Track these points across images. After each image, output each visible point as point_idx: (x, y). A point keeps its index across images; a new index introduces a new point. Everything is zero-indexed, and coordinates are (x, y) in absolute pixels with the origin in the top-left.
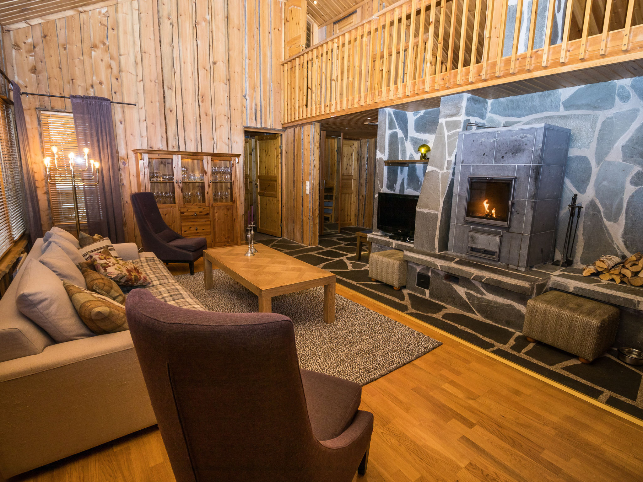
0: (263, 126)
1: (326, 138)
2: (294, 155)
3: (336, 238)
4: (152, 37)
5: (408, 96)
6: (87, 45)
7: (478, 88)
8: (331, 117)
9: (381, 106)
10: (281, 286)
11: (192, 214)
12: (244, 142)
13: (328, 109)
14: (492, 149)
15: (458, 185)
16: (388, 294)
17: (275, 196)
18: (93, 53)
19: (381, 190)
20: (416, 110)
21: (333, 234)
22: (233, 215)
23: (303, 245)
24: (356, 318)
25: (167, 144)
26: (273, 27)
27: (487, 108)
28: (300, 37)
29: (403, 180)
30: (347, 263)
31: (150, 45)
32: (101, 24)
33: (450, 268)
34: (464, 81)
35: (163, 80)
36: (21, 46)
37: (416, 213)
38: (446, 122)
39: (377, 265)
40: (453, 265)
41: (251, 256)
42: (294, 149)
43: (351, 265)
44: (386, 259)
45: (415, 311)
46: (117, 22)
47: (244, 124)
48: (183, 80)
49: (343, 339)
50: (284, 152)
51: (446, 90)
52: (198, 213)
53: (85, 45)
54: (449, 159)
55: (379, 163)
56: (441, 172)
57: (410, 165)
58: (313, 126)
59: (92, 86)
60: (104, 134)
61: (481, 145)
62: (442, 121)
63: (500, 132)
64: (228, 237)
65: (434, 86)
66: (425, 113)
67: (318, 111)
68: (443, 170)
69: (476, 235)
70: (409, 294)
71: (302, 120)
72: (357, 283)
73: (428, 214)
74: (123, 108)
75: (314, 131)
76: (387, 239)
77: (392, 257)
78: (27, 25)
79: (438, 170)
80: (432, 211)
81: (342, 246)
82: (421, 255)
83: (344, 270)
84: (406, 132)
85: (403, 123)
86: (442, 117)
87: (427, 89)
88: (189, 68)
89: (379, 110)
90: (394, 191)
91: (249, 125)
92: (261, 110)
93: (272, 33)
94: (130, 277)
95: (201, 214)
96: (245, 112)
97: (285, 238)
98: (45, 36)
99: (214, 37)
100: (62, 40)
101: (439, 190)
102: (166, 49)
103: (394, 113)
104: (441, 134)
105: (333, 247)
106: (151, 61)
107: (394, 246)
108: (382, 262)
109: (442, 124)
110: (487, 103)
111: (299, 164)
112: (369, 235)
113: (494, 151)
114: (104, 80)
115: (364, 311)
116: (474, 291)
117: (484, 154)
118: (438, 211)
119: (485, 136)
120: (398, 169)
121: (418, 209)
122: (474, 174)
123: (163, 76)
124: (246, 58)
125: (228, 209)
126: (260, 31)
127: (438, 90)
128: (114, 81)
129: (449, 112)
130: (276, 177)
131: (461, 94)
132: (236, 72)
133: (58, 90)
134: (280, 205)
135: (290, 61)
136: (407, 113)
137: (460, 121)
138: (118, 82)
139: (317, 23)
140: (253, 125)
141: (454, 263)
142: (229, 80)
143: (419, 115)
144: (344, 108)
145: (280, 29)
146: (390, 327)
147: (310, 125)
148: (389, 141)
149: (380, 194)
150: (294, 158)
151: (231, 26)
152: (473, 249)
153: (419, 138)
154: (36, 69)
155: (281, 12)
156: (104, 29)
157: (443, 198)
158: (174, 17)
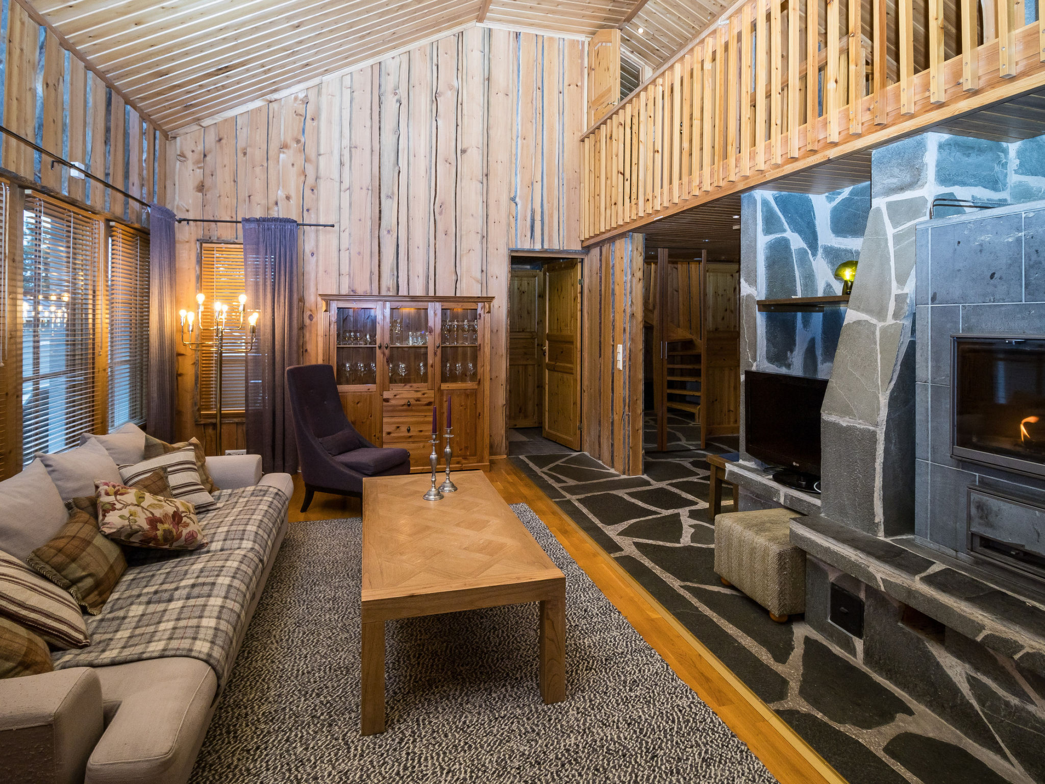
0: (546, 247)
1: (669, 262)
2: (601, 295)
3: (691, 460)
4: (368, 124)
5: (794, 159)
6: (274, 146)
7: (957, 113)
8: (655, 219)
9: (741, 187)
10: (412, 596)
11: (402, 402)
12: (510, 276)
13: (650, 204)
14: (1015, 261)
15: (927, 359)
16: (748, 632)
17: (570, 372)
18: (282, 156)
19: (752, 366)
20: (833, 189)
21: (690, 450)
22: (476, 408)
23: (612, 471)
24: (626, 701)
25: (379, 284)
26: (566, 83)
27: (1006, 163)
28: (609, 90)
29: (812, 342)
30: (685, 526)
31: (363, 136)
32: (297, 115)
33: (910, 592)
34: (919, 103)
35: (380, 186)
36: (187, 156)
37: (822, 425)
38: (890, 205)
39: (729, 546)
40: (917, 584)
41: (435, 500)
42: (601, 285)
43: (693, 530)
44: (749, 535)
45: (804, 707)
46: (318, 110)
47: (510, 245)
48: (411, 182)
49: (554, 769)
50: (586, 291)
51: (877, 131)
52: (413, 402)
53: (272, 146)
54: (900, 292)
55: (747, 306)
56: (880, 325)
57: (827, 308)
58: (628, 240)
59: (276, 204)
60: (282, 272)
61: (981, 251)
62: (879, 203)
63: (1031, 215)
64: (466, 448)
65: (848, 129)
66: (851, 193)
67: (634, 212)
68: (884, 320)
69: (994, 503)
70: (807, 640)
71: (610, 230)
72: (682, 584)
73: (849, 429)
74: (317, 231)
75: (630, 249)
76: (767, 480)
77: (765, 531)
78: (200, 127)
79: (873, 321)
80: (860, 424)
81: (694, 479)
82: (831, 540)
83: (668, 544)
84: (811, 238)
85: (801, 217)
86: (877, 195)
87: (835, 138)
88: (421, 164)
89: (742, 196)
90: (789, 366)
91: (519, 247)
92: (542, 220)
93: (566, 91)
94: (152, 534)
95: (418, 402)
96: (513, 225)
97: (586, 453)
98: (220, 140)
99: (465, 112)
100: (241, 144)
101: (875, 369)
102: (388, 139)
103: (776, 199)
104: (877, 233)
105: (674, 481)
106: (363, 158)
107: (782, 501)
108: (740, 541)
109: (878, 210)
110: (1005, 151)
111: (607, 313)
112: (729, 467)
113: (1020, 267)
114: (293, 194)
115: (660, 680)
116: (995, 679)
117: (992, 276)
118: (877, 425)
119: (989, 228)
120: (795, 317)
121: (827, 416)
122: (969, 329)
123: (380, 179)
124: (518, 137)
125: (467, 396)
126: (543, 91)
127: (859, 136)
128: (308, 192)
129: (895, 180)
130: (572, 336)
131: (918, 137)
132: (499, 161)
133: (229, 213)
134: (579, 388)
135: (593, 132)
136: (811, 196)
137: (923, 198)
138: (313, 194)
139: (649, 66)
140: (527, 246)
141: (922, 579)
142: (487, 175)
143: (839, 198)
144: (676, 200)
145: (579, 84)
146: (706, 752)
147: (624, 239)
148: (768, 259)
149: (749, 374)
150: (601, 300)
151: (493, 91)
152: (989, 544)
153: (843, 247)
154: (203, 186)
155: (582, 58)
156: (300, 121)
157: (888, 392)
158: (403, 92)
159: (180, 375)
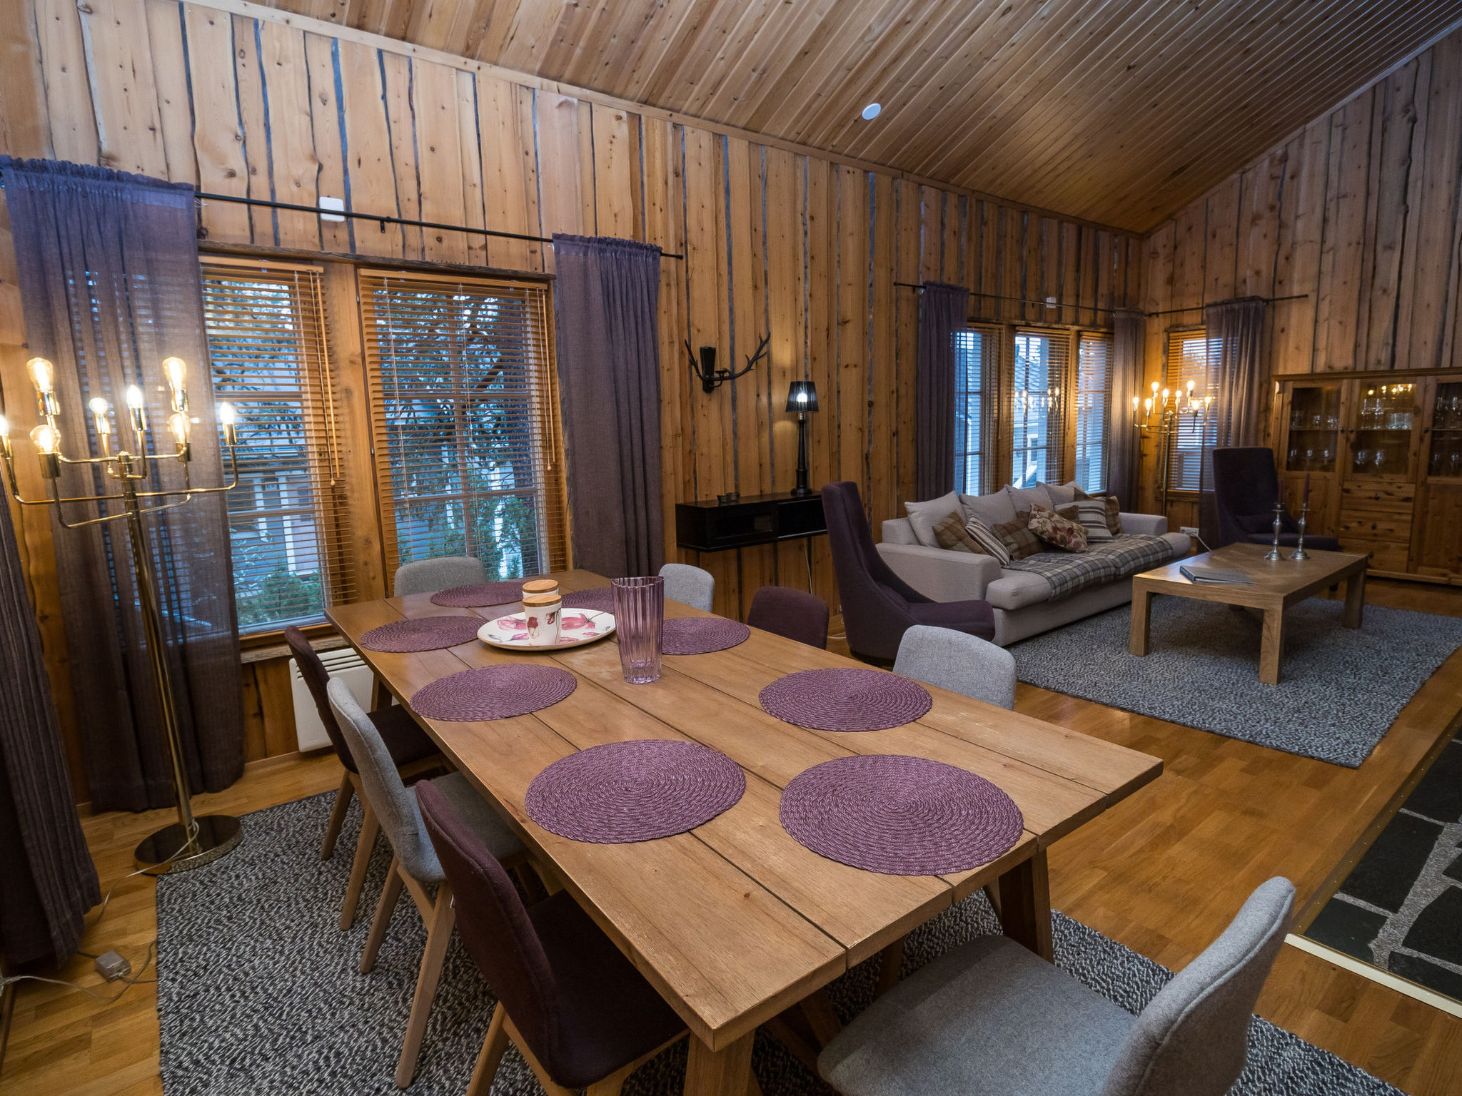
4: (1364, 163)
6: (1246, 220)
11: (1368, 495)
18: (1254, 229)
25: (1366, 357)
32: (1273, 179)
35: (1376, 235)
36: (1159, 252)
46: (1299, 164)
48: (1424, 221)
52: (1382, 495)
53: (1243, 222)
59: (1245, 283)
78: (1171, 221)
88: (1442, 193)
95: (1390, 497)
98: (1190, 228)
100: (1211, 226)
102: (1392, 173)
114: (1264, 268)
123: (1376, 228)
128: (1281, 262)
133: (1196, 301)
138: (1288, 262)
154: (1172, 278)
156: (1277, 185)
158: (1419, 104)
159: (1145, 455)
